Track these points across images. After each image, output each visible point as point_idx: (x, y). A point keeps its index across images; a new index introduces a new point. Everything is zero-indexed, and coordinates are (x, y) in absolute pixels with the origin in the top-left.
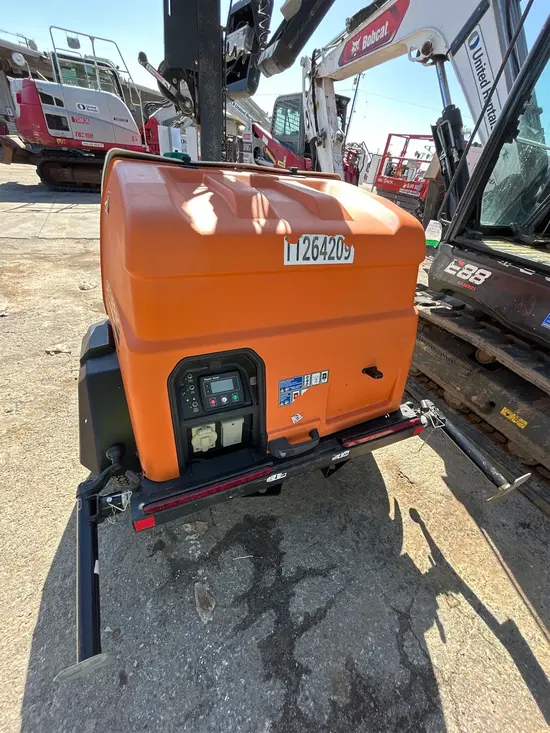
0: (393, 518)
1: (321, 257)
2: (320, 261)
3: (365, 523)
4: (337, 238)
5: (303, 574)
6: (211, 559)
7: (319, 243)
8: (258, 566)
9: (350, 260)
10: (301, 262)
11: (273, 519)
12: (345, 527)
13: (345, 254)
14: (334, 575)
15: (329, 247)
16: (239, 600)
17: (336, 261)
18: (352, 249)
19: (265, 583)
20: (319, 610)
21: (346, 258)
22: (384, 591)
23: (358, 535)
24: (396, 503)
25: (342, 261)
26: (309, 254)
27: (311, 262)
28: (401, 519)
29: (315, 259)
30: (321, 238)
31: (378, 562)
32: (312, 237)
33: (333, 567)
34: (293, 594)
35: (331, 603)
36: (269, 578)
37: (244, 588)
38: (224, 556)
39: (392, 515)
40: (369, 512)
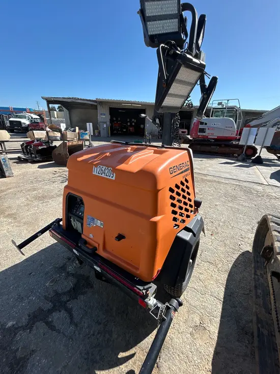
0: (119, 356)
1: (103, 174)
2: (103, 175)
3: (107, 336)
4: (109, 168)
5: (69, 311)
6: (68, 274)
7: (103, 169)
8: (69, 292)
9: (114, 178)
10: (97, 174)
11: (92, 287)
12: (100, 324)
13: (112, 175)
14: (72, 328)
15: (106, 171)
16: (55, 291)
17: (108, 177)
18: (115, 174)
19: (63, 297)
20: (55, 326)
21: (112, 177)
22: (69, 364)
23: (98, 333)
24: (132, 356)
25: (110, 178)
26: (100, 172)
27: (100, 175)
28: (121, 364)
29: (102, 174)
30: (104, 167)
31: (85, 354)
32: (101, 166)
33: (76, 325)
34: (60, 311)
35: (59, 331)
36: (64, 298)
37: (60, 291)
38: (70, 278)
39: (122, 355)
40: (116, 336)
